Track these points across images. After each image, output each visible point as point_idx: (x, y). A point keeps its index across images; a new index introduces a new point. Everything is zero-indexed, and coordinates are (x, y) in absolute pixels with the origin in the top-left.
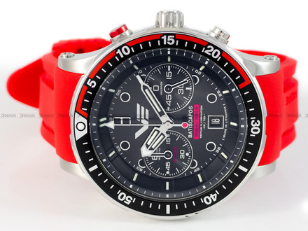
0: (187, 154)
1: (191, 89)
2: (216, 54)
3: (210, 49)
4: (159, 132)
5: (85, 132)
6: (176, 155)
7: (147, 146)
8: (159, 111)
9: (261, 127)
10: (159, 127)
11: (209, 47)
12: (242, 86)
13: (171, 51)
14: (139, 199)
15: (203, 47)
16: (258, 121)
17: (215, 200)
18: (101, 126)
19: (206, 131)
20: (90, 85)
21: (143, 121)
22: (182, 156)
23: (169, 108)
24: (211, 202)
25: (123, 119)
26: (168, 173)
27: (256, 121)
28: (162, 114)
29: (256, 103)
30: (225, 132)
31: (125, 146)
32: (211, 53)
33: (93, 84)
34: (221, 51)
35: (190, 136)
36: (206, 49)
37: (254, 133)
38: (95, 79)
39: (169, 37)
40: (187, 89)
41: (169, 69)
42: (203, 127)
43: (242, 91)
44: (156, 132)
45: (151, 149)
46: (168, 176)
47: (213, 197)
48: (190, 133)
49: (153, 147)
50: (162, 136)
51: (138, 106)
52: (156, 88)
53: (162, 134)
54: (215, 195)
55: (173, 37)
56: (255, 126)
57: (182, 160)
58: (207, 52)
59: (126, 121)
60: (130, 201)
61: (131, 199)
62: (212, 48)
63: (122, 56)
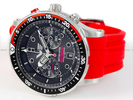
0: (57, 68)
1: (60, 39)
2: (68, 25)
3: (65, 22)
4: (45, 57)
5: (14, 52)
7: (41, 62)
8: (46, 47)
9: (85, 61)
10: (46, 54)
11: (65, 21)
12: (78, 41)
13: (50, 22)
14: (33, 84)
15: (63, 21)
16: (84, 58)
17: (64, 90)
18: (22, 50)
19: (65, 59)
20: (17, 32)
21: (40, 51)
22: (55, 69)
23: (51, 47)
24: (62, 91)
25: (32, 49)
26: (49, 75)
27: (83, 58)
28: (46, 49)
29: (84, 50)
30: (74, 61)
31: (32, 61)
32: (66, 24)
33: (18, 32)
34: (70, 24)
35: (59, 61)
36: (64, 22)
37: (82, 63)
38: (18, 30)
39: (49, 15)
40: (59, 39)
41: (52, 30)
42: (64, 57)
43: (78, 43)
44: (44, 57)
45: (42, 64)
46: (49, 76)
47: (64, 89)
48: (59, 59)
49: (43, 63)
50: (46, 59)
51: (38, 44)
52: (46, 37)
53: (47, 58)
54: (64, 88)
55: (50, 15)
56: (83, 60)
57: (55, 71)
58: (64, 24)
59: (33, 50)
60: (30, 85)
61: (30, 84)
62: (66, 22)
63: (30, 21)
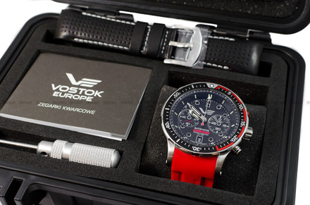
0: (187, 125)
2: (233, 140)
6: (189, 121)
9: (196, 151)
16: (199, 150)
18: (209, 95)
19: (196, 134)
35: (195, 128)
37: (193, 148)
40: (217, 131)
42: (199, 134)
57: (185, 123)
